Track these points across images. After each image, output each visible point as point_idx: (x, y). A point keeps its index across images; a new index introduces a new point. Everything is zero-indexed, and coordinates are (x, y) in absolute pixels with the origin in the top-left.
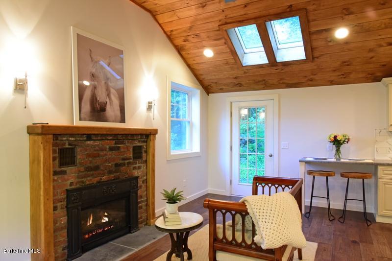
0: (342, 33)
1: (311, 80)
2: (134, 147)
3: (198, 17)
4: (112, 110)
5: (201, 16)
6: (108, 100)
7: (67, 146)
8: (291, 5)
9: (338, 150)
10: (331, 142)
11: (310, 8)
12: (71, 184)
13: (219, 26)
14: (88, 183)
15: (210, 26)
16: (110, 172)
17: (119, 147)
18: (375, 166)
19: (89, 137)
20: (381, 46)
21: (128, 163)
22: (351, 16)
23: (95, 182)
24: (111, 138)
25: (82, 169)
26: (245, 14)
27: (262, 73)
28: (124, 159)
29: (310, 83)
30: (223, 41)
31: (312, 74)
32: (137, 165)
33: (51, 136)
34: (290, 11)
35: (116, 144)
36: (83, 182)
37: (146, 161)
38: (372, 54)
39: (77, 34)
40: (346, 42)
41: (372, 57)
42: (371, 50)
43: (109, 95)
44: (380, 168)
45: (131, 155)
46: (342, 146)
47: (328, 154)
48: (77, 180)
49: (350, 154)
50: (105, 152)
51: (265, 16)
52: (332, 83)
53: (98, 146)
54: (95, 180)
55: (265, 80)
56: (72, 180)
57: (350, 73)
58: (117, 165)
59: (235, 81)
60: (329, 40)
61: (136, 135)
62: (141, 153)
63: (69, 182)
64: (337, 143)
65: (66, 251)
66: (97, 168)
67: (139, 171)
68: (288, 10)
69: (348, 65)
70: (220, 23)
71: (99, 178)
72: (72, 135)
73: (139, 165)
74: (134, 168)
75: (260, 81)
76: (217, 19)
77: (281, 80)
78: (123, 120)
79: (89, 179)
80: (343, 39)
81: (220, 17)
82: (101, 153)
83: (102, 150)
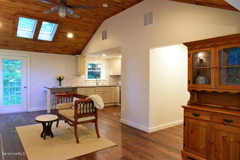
0: (70, 35)
1: (49, 50)
3: (5, 5)
5: (7, 5)
8: (58, 20)
9: (60, 83)
10: (57, 79)
11: (65, 23)
13: (16, 13)
15: (10, 11)
20: (79, 43)
22: (76, 31)
26: (35, 15)
27: (25, 42)
30: (13, 21)
31: (51, 48)
38: (75, 45)
40: (70, 39)
41: (75, 46)
42: (76, 44)
46: (62, 81)
51: (44, 19)
52: (57, 53)
55: (25, 46)
57: (65, 50)
59: (5, 43)
60: (65, 36)
68: (56, 21)
69: (66, 47)
70: (18, 13)
75: (21, 46)
76: (17, 10)
77: (34, 47)
80: (70, 38)
81: (19, 10)
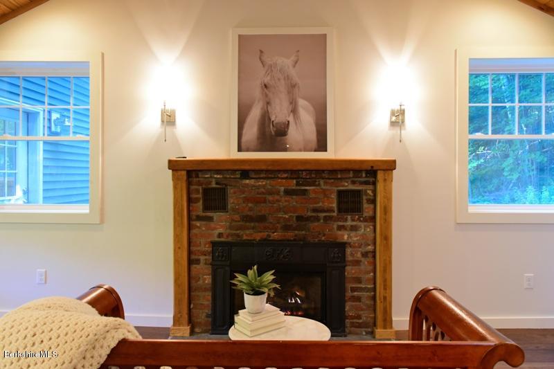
2: (340, 193)
7: (214, 185)
12: (220, 235)
14: (245, 238)
16: (287, 228)
17: (306, 190)
19: (245, 174)
21: (325, 217)
23: (258, 238)
24: (286, 175)
25: (237, 217)
28: (315, 210)
32: (349, 223)
33: (184, 173)
35: (298, 184)
36: (238, 236)
37: (373, 219)
43: (294, 111)
45: (335, 205)
48: (228, 231)
50: (277, 197)
53: (264, 186)
54: (258, 236)
56: (221, 230)
58: (299, 218)
62: (360, 203)
63: (216, 232)
65: (210, 319)
66: (262, 219)
67: (353, 234)
71: (267, 233)
72: (218, 172)
73: (354, 223)
74: (340, 228)
79: (248, 232)
82: (270, 198)
83: (270, 193)
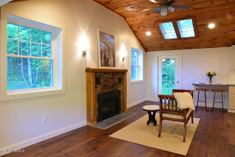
0: (212, 26)
1: (198, 46)
2: (119, 77)
3: (146, 19)
4: (111, 62)
5: (147, 19)
6: (109, 58)
7: (98, 77)
8: (188, 15)
9: (211, 79)
10: (207, 75)
11: (197, 16)
12: (99, 92)
13: (155, 22)
14: (104, 92)
15: (151, 22)
16: (111, 88)
17: (114, 77)
18: (228, 86)
19: (105, 73)
20: (230, 31)
21: (117, 84)
22: (215, 19)
23: (106, 92)
24: (111, 73)
25: (102, 86)
26: (167, 18)
27: (174, 42)
28: (115, 83)
29: (197, 47)
30: (156, 28)
31: (198, 43)
32: (120, 85)
33: (94, 73)
34: (188, 17)
35: (113, 76)
36: (102, 91)
37: (123, 84)
38: (226, 35)
39: (100, 31)
40: (214, 30)
41: (226, 36)
42: (225, 33)
43: (110, 55)
44: (230, 87)
45: (118, 81)
46: (213, 77)
47: (206, 81)
49: (216, 81)
50: (109, 80)
51: (176, 19)
52: (208, 47)
53: (107, 76)
54: (106, 91)
55: (175, 46)
56: (99, 90)
57: (216, 43)
58: (113, 85)
59: (160, 46)
60: (206, 28)
61: (120, 72)
62: (121, 80)
63: (98, 91)
64: (210, 75)
65: (98, 118)
66: (107, 86)
67: (120, 88)
68: (187, 16)
69: (215, 39)
70: (155, 21)
71: (107, 90)
72: (100, 72)
73: (121, 85)
74: (119, 87)
75: (173, 46)
76: (154, 20)
77: (183, 45)
78: (114, 66)
79: (104, 90)
80: (213, 28)
81: (155, 19)
82: (108, 80)
83: (108, 79)
